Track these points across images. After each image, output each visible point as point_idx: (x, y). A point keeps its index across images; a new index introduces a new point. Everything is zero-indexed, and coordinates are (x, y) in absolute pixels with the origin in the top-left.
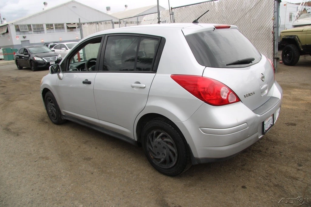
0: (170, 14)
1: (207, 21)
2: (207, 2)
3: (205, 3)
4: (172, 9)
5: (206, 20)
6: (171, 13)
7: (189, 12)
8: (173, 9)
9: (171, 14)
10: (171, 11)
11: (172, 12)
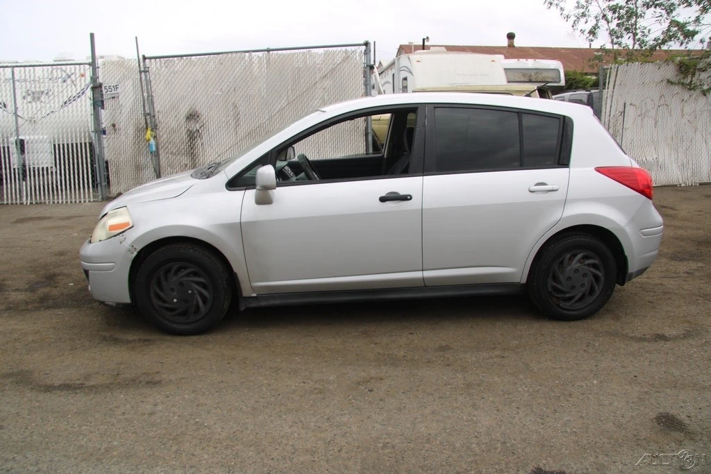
0: (141, 72)
1: (234, 93)
2: (234, 52)
3: (230, 55)
4: (145, 58)
5: (233, 89)
6: (142, 69)
7: (190, 69)
8: (147, 61)
9: (143, 71)
10: (142, 64)
11: (145, 68)
